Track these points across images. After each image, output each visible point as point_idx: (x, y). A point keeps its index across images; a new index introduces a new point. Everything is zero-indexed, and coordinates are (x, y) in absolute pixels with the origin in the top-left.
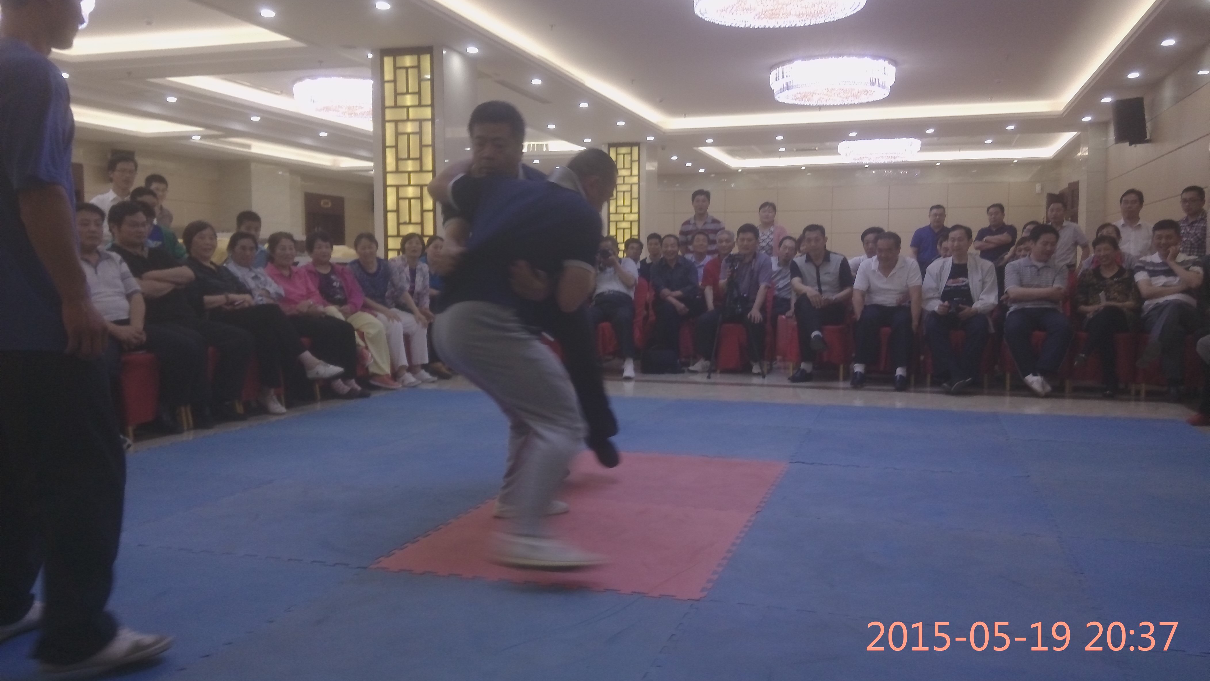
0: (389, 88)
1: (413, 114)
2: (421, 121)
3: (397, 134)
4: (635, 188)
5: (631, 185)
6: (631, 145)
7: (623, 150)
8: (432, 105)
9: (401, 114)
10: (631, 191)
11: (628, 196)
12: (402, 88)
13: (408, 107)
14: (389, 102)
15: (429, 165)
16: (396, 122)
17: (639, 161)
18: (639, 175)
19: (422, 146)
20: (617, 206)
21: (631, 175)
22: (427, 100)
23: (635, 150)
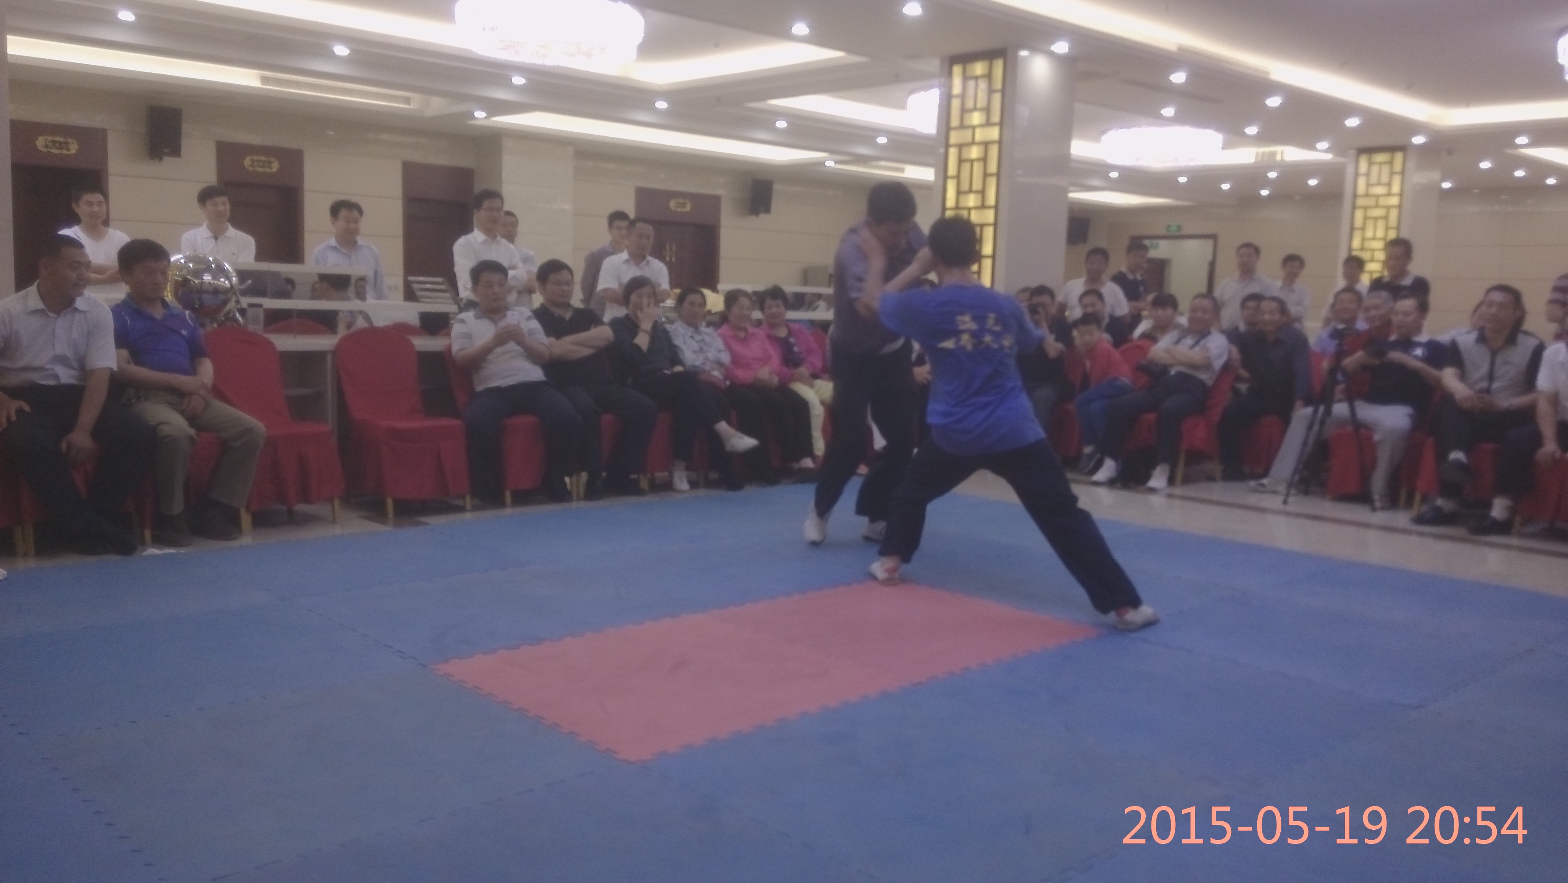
0: (956, 104)
1: (979, 135)
2: (986, 145)
3: (961, 161)
4: (1394, 214)
5: (1388, 208)
6: (1392, 149)
7: (1381, 157)
8: (1001, 124)
9: (966, 135)
10: (1386, 218)
11: (1381, 224)
12: (970, 104)
13: (974, 128)
14: (955, 122)
15: (991, 200)
16: (960, 147)
17: (1403, 173)
18: (1401, 194)
19: (986, 175)
20: (1364, 239)
21: (1389, 194)
22: (996, 117)
23: (1399, 157)
